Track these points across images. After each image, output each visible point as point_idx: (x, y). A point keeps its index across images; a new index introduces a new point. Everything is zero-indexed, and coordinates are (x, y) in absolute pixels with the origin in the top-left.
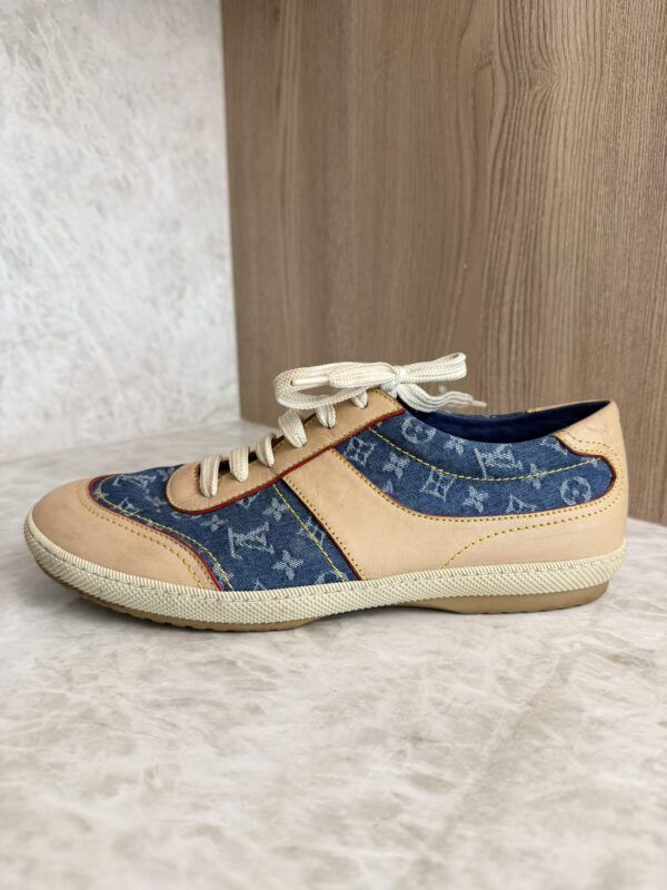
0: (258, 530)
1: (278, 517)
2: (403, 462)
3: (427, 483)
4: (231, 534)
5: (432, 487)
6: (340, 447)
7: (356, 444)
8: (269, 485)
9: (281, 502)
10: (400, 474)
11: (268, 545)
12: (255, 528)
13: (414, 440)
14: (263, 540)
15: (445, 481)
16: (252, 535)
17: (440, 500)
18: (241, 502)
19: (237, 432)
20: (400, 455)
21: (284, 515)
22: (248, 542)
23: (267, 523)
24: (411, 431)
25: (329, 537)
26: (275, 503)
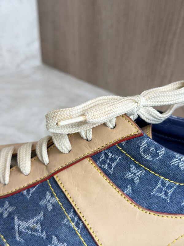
0: (36, 219)
1: (50, 208)
2: (140, 173)
3: (157, 188)
4: (16, 221)
5: (160, 190)
6: (95, 157)
7: (106, 155)
8: (45, 180)
9: (52, 195)
10: (137, 181)
11: (42, 232)
12: (34, 216)
13: (148, 157)
14: (38, 227)
15: (170, 187)
16: (31, 223)
17: (166, 200)
18: (25, 192)
19: (38, 77)
20: (138, 167)
21: (55, 206)
22: (28, 228)
23: (42, 213)
24: (146, 151)
25: (85, 227)
26: (48, 196)
